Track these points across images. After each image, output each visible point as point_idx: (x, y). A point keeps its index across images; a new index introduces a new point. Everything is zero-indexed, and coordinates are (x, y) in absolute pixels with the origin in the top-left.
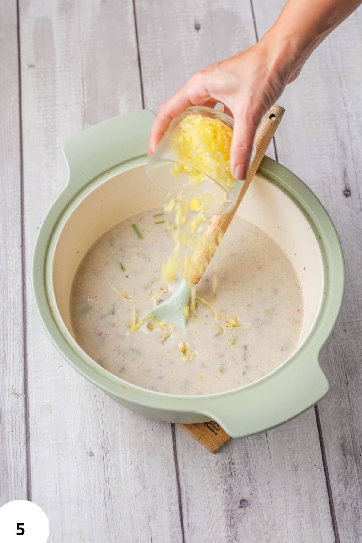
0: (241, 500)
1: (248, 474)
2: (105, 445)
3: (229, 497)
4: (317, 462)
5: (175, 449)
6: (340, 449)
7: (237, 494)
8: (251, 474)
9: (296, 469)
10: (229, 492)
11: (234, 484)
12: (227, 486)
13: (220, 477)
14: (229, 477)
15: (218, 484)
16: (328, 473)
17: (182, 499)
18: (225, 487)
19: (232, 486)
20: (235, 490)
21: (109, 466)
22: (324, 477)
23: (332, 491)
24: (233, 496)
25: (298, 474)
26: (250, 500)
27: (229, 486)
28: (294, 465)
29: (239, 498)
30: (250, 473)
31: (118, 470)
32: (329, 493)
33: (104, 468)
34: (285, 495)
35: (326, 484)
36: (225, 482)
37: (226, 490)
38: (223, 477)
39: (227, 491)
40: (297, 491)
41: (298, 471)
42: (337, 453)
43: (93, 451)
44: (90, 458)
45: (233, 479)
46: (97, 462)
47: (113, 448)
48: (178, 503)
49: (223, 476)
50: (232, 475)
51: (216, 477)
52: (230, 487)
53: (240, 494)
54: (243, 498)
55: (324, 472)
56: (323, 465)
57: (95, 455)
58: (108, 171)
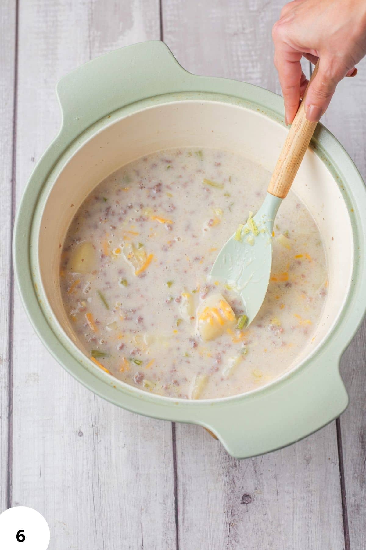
0: (244, 495)
1: (254, 465)
2: (96, 424)
3: (231, 491)
4: (332, 455)
5: (174, 431)
6: (358, 441)
7: (240, 487)
8: (257, 465)
9: (308, 462)
10: (231, 485)
11: (238, 476)
12: (229, 478)
13: (221, 467)
14: (233, 468)
15: (220, 475)
16: (343, 468)
17: (178, 491)
18: (226, 479)
19: (235, 479)
20: (238, 483)
21: (99, 448)
22: (339, 473)
23: (346, 490)
24: (236, 489)
25: (309, 468)
26: (253, 495)
27: (231, 478)
28: (306, 457)
29: (242, 493)
30: (255, 465)
31: (109, 454)
32: (343, 492)
33: (93, 451)
34: (294, 492)
35: (339, 481)
36: (227, 474)
37: (228, 483)
38: (226, 467)
39: (229, 484)
40: (307, 487)
41: (310, 464)
42: (354, 445)
43: (83, 430)
44: (78, 437)
45: (236, 470)
46: (86, 443)
47: (105, 428)
48: (173, 495)
49: (225, 466)
50: (236, 466)
51: (218, 466)
52: (233, 479)
53: (243, 487)
54: (246, 492)
55: (338, 467)
56: (338, 459)
57: (84, 434)
58: (108, 115)
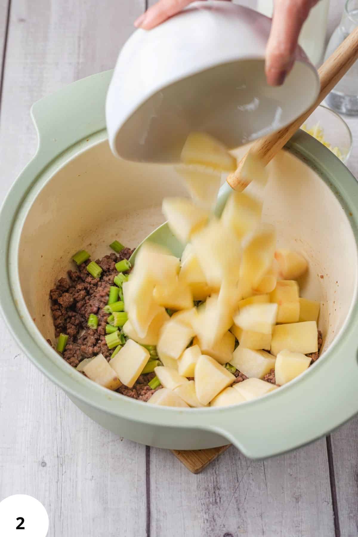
0: (225, 534)
1: (237, 502)
2: (61, 454)
3: (210, 529)
4: (324, 494)
5: (148, 465)
6: (353, 479)
7: (221, 526)
8: (240, 502)
9: (297, 500)
10: (210, 523)
11: (218, 514)
12: (209, 515)
13: (200, 504)
14: (213, 505)
15: (198, 511)
16: (337, 507)
17: (151, 527)
18: (206, 516)
19: (216, 516)
20: (219, 521)
21: (63, 480)
22: (332, 512)
23: (341, 530)
24: (216, 527)
25: (299, 507)
26: (236, 534)
27: (211, 515)
28: (295, 495)
29: (222, 532)
30: (238, 502)
31: (75, 486)
32: (337, 533)
33: (57, 482)
34: (281, 532)
35: (333, 521)
36: (207, 510)
37: (207, 520)
38: (205, 504)
39: (209, 522)
40: (296, 527)
41: (300, 503)
42: (349, 484)
43: (46, 460)
44: (41, 468)
45: (217, 507)
46: (49, 474)
47: (71, 459)
48: (145, 532)
49: (205, 502)
50: (216, 503)
51: (196, 503)
52: (213, 517)
53: (224, 526)
54: (228, 531)
55: (332, 506)
56: (331, 498)
57: (48, 465)
58: (86, 138)
